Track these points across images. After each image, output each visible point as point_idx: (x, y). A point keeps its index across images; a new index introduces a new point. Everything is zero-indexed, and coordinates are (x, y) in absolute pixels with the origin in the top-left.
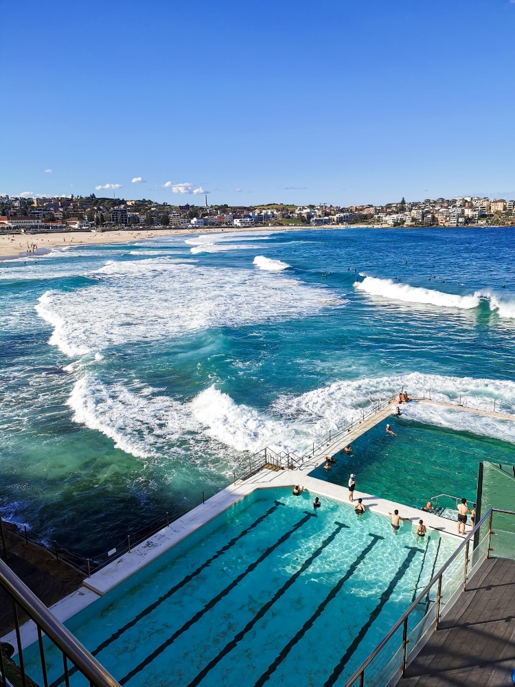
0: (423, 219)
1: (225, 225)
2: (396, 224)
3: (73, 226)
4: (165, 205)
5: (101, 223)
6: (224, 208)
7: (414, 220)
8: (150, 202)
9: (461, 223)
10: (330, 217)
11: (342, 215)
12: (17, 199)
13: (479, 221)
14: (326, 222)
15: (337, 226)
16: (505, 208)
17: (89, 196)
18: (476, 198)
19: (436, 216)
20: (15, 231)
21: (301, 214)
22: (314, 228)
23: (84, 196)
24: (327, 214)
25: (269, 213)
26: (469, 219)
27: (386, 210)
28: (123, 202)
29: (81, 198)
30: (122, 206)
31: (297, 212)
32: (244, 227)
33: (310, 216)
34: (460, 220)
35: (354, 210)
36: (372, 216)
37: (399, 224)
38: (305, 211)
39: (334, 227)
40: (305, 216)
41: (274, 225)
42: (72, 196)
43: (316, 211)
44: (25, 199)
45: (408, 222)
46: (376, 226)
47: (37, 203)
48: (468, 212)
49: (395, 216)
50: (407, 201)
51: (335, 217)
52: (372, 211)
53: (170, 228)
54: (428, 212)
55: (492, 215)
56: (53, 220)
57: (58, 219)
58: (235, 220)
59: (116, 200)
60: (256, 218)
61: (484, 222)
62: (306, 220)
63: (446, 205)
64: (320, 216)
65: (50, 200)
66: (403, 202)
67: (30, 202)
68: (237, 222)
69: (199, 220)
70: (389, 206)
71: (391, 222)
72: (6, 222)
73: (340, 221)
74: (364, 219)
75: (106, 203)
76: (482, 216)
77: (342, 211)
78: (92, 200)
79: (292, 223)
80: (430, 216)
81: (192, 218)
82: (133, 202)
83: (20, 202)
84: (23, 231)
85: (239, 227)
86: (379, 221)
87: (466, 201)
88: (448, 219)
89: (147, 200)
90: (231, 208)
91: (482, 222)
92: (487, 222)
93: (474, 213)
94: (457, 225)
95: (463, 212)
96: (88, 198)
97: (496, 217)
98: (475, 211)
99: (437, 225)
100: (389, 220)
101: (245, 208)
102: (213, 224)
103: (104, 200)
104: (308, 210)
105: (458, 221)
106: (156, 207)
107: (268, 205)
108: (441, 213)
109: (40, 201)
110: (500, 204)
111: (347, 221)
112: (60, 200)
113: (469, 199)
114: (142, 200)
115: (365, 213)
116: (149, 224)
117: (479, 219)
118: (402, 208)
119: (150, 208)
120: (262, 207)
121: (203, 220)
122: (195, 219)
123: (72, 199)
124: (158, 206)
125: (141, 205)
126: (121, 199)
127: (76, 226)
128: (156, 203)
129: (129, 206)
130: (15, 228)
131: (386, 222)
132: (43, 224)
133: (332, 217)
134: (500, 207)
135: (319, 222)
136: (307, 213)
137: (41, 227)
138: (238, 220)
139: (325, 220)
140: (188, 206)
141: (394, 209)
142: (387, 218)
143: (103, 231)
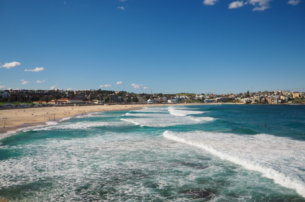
0: (260, 100)
1: (164, 103)
2: (247, 103)
3: (95, 103)
4: (132, 93)
5: (108, 101)
6: (161, 95)
7: (256, 101)
8: (126, 92)
9: (280, 102)
10: (213, 99)
11: (219, 98)
12: (67, 91)
13: (289, 102)
14: (212, 101)
15: (218, 104)
16: (300, 96)
17: (98, 90)
18: (283, 91)
19: (267, 99)
20: (71, 105)
21: (199, 98)
22: (206, 104)
23: (96, 90)
24: (212, 98)
25: (184, 97)
26: (283, 100)
27: (240, 96)
28: (114, 92)
29: (95, 90)
30: (113, 94)
31: (196, 96)
32: (173, 104)
33: (203, 99)
34: (279, 101)
35: (224, 96)
36: (234, 99)
37: (249, 103)
38: (200, 96)
39: (216, 104)
40: (201, 98)
41: (187, 103)
42: (91, 90)
43: (206, 96)
44: (70, 91)
45: (253, 102)
46: (237, 104)
47: (76, 93)
48: (282, 97)
49: (246, 99)
50: (250, 92)
51: (216, 99)
52: (233, 96)
53: (139, 104)
54: (262, 97)
55: (294, 99)
56: (86, 100)
57: (88, 99)
58: (168, 100)
59: (110, 91)
60: (178, 99)
61: (291, 102)
62: (202, 100)
63: (270, 94)
64: (208, 99)
65: (81, 92)
66: (248, 93)
67: (73, 92)
68: (169, 101)
69: (151, 100)
70: (241, 94)
71: (245, 102)
72: (67, 101)
73: (218, 101)
74: (231, 100)
75: (106, 93)
76: (289, 99)
77: (218, 96)
78: (100, 92)
79: (195, 102)
80: (264, 99)
81: (148, 99)
82: (118, 92)
83: (68, 92)
84: (75, 104)
85: (170, 104)
86: (238, 101)
87: (279, 92)
88: (273, 100)
89: (124, 91)
90: (165, 95)
91: (290, 102)
92: (292, 102)
93: (286, 98)
94: (278, 103)
95: (280, 97)
96: (98, 91)
97: (296, 100)
98: (286, 97)
99: (268, 103)
100: (244, 101)
101: (171, 95)
102: (158, 102)
103: (105, 91)
104: (202, 96)
105: (278, 101)
106: (128, 94)
107: (181, 94)
108: (269, 97)
109: (77, 92)
110: (297, 94)
111: (222, 101)
112: (86, 92)
113: (280, 92)
114: (122, 91)
115: (230, 97)
116: (129, 102)
117: (288, 101)
118: (248, 95)
119: (126, 95)
120: (179, 95)
121: (153, 100)
122: (150, 100)
123: (91, 91)
124: (129, 94)
125: (122, 94)
126: (113, 91)
127: (97, 103)
128: (128, 93)
129: (116, 94)
130: (71, 103)
131: (242, 102)
132: (83, 102)
133: (215, 99)
134: (297, 95)
135: (208, 102)
136: (202, 97)
137: (82, 103)
138: (170, 100)
139: (211, 100)
140: (144, 94)
141: (244, 96)
142: (242, 100)
143: (109, 105)
